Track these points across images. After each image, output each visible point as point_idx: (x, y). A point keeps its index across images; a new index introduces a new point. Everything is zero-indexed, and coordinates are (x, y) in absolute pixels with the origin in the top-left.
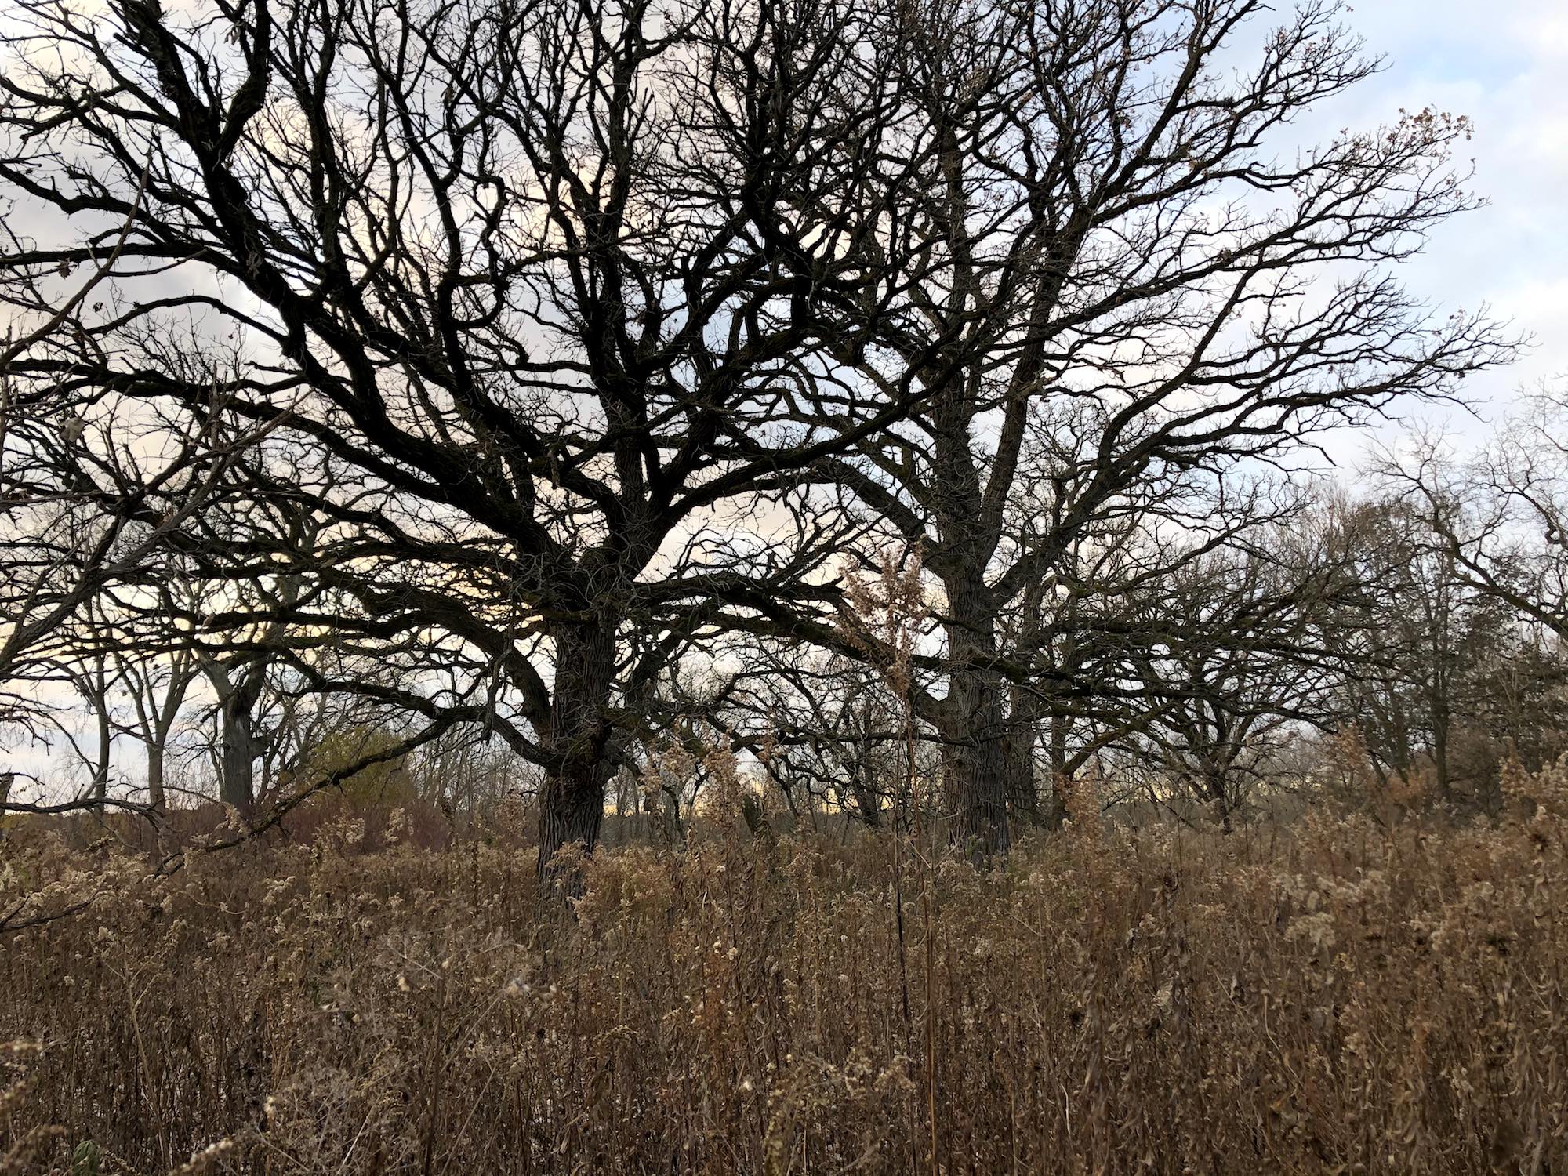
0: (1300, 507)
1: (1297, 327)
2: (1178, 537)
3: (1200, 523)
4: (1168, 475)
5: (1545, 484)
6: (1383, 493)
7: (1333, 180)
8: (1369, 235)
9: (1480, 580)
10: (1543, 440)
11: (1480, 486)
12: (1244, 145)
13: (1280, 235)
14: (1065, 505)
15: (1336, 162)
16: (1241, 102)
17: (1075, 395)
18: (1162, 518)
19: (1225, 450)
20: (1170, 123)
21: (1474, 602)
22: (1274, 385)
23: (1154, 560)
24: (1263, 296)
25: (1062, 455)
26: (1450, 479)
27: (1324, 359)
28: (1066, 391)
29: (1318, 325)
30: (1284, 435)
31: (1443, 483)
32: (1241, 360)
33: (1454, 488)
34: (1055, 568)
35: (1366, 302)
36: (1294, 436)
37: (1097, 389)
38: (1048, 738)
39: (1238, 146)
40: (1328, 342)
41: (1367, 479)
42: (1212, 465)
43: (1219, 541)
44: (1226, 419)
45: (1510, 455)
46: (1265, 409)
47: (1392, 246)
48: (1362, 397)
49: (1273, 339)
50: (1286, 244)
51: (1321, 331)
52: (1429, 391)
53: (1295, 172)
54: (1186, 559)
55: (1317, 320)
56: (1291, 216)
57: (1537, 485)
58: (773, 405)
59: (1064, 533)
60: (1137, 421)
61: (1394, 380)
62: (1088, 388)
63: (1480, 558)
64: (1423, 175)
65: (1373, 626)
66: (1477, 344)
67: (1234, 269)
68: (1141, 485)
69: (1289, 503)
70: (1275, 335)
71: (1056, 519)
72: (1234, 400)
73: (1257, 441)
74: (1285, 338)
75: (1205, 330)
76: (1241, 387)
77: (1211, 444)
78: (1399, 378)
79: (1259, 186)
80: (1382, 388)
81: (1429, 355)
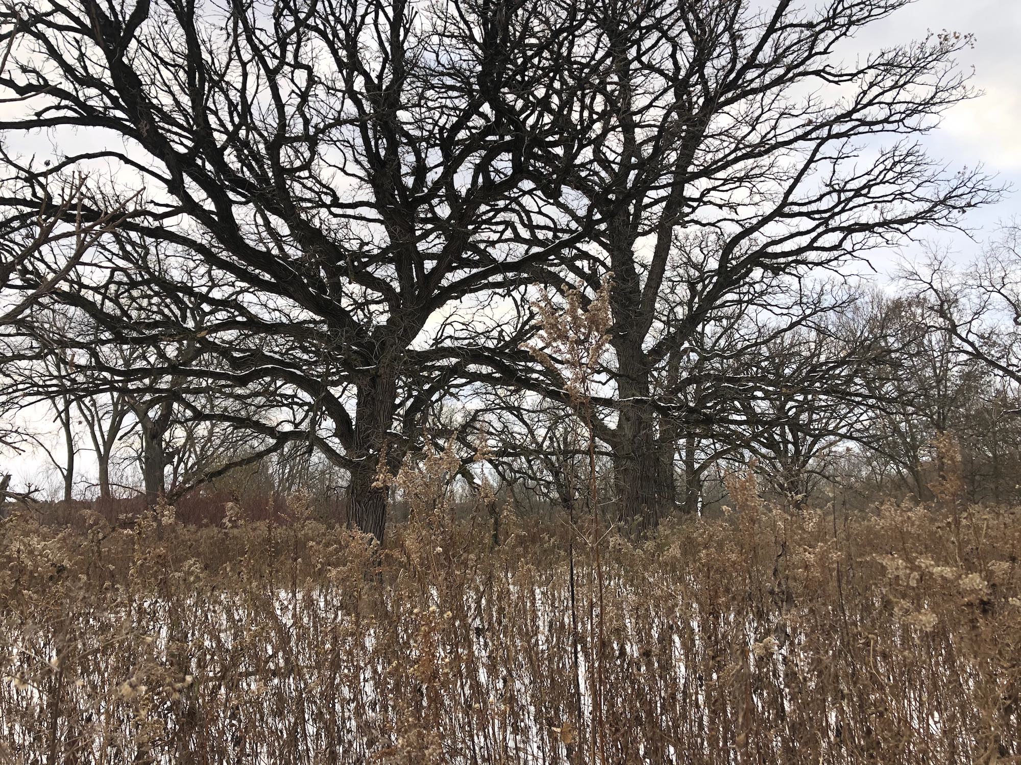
0: (852, 300)
1: (853, 179)
2: (771, 320)
3: (785, 311)
4: (765, 280)
5: (1014, 285)
6: (906, 292)
7: (880, 78)
8: (903, 115)
9: (970, 349)
10: (1013, 257)
11: (971, 287)
12: (820, 53)
13: (843, 116)
14: (696, 300)
15: (883, 65)
16: (818, 24)
17: (704, 225)
18: (760, 308)
19: (804, 262)
20: (770, 40)
21: (965, 363)
22: (837, 218)
23: (755, 336)
24: (830, 158)
25: (695, 266)
26: (951, 282)
27: (871, 200)
28: (697, 222)
29: (867, 178)
30: (843, 252)
31: (946, 285)
32: (815, 201)
33: (953, 289)
34: (690, 342)
35: (899, 162)
36: (850, 253)
37: (719, 221)
38: (684, 454)
39: (817, 54)
40: (873, 189)
41: (895, 283)
42: (794, 272)
43: (798, 323)
44: (804, 241)
45: (992, 266)
46: (830, 234)
47: (919, 123)
48: (896, 226)
49: (837, 187)
50: (847, 122)
51: (869, 181)
52: (941, 222)
53: (855, 71)
54: (775, 336)
55: (867, 174)
56: (850, 103)
57: (1008, 286)
58: (502, 233)
59: (696, 318)
60: (745, 243)
61: (917, 215)
62: (713, 221)
63: (970, 334)
64: (940, 75)
65: (899, 379)
66: (973, 191)
67: (811, 139)
68: (746, 287)
69: (845, 298)
70: (838, 183)
71: (690, 308)
72: (810, 228)
73: (825, 255)
74: (845, 186)
75: (792, 181)
76: (814, 219)
77: (794, 258)
78: (921, 213)
79: (830, 81)
80: (909, 220)
81: (942, 197)
